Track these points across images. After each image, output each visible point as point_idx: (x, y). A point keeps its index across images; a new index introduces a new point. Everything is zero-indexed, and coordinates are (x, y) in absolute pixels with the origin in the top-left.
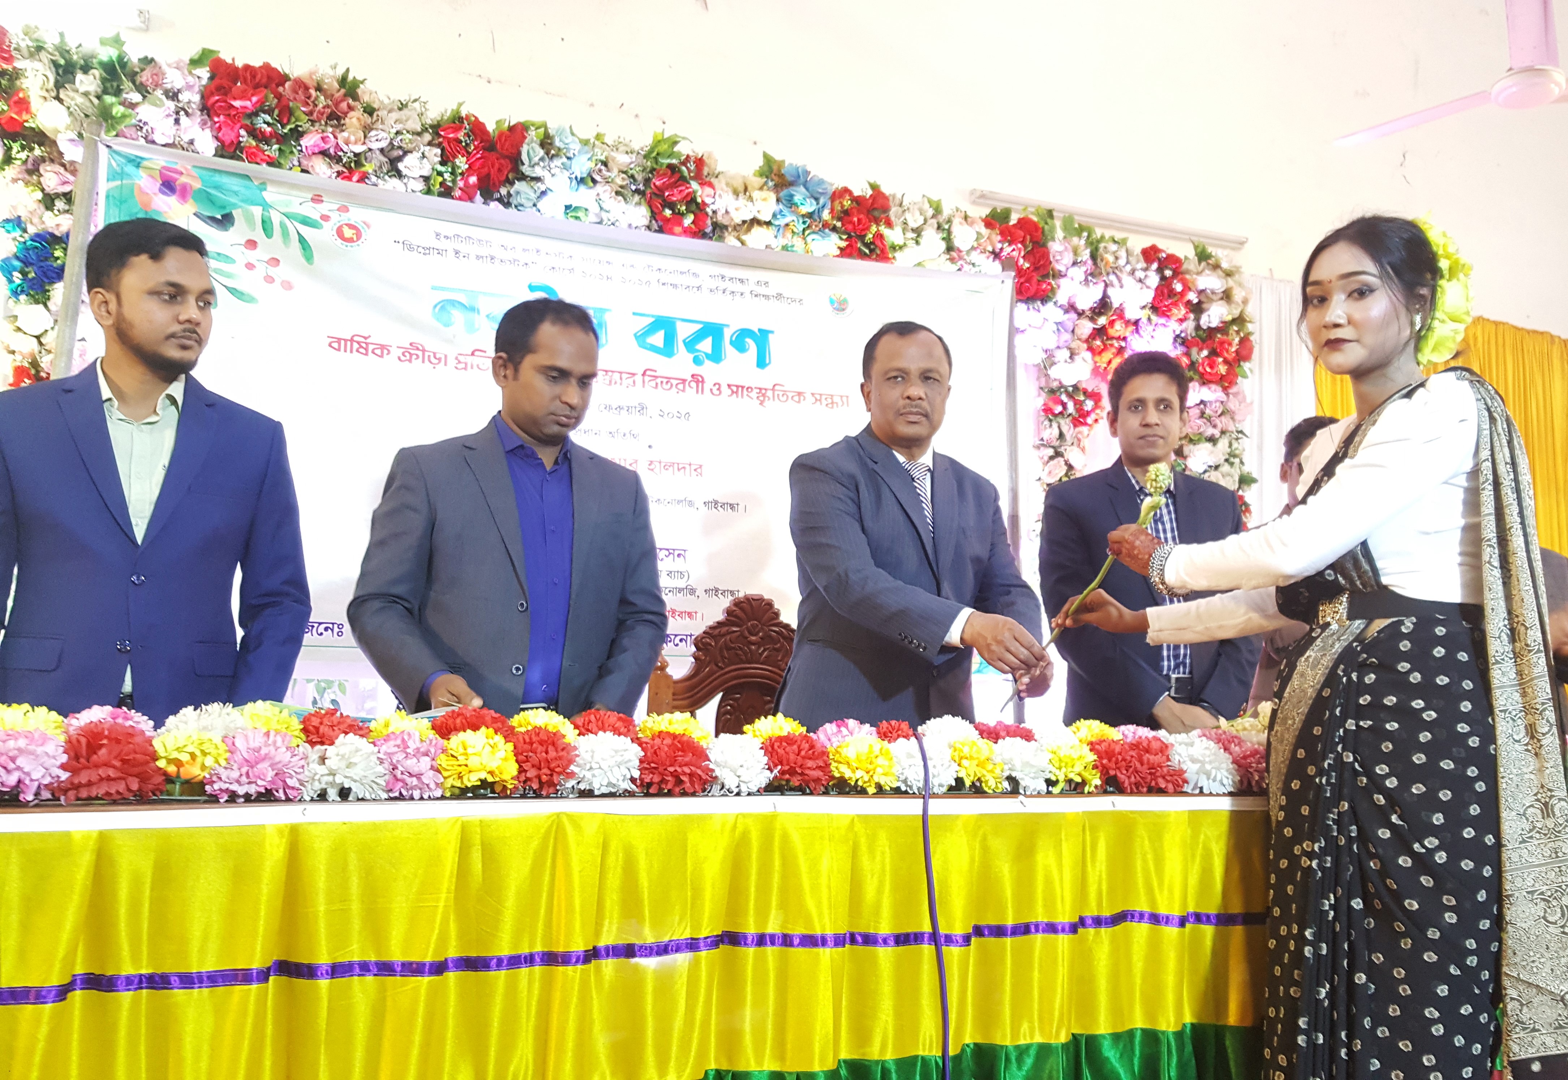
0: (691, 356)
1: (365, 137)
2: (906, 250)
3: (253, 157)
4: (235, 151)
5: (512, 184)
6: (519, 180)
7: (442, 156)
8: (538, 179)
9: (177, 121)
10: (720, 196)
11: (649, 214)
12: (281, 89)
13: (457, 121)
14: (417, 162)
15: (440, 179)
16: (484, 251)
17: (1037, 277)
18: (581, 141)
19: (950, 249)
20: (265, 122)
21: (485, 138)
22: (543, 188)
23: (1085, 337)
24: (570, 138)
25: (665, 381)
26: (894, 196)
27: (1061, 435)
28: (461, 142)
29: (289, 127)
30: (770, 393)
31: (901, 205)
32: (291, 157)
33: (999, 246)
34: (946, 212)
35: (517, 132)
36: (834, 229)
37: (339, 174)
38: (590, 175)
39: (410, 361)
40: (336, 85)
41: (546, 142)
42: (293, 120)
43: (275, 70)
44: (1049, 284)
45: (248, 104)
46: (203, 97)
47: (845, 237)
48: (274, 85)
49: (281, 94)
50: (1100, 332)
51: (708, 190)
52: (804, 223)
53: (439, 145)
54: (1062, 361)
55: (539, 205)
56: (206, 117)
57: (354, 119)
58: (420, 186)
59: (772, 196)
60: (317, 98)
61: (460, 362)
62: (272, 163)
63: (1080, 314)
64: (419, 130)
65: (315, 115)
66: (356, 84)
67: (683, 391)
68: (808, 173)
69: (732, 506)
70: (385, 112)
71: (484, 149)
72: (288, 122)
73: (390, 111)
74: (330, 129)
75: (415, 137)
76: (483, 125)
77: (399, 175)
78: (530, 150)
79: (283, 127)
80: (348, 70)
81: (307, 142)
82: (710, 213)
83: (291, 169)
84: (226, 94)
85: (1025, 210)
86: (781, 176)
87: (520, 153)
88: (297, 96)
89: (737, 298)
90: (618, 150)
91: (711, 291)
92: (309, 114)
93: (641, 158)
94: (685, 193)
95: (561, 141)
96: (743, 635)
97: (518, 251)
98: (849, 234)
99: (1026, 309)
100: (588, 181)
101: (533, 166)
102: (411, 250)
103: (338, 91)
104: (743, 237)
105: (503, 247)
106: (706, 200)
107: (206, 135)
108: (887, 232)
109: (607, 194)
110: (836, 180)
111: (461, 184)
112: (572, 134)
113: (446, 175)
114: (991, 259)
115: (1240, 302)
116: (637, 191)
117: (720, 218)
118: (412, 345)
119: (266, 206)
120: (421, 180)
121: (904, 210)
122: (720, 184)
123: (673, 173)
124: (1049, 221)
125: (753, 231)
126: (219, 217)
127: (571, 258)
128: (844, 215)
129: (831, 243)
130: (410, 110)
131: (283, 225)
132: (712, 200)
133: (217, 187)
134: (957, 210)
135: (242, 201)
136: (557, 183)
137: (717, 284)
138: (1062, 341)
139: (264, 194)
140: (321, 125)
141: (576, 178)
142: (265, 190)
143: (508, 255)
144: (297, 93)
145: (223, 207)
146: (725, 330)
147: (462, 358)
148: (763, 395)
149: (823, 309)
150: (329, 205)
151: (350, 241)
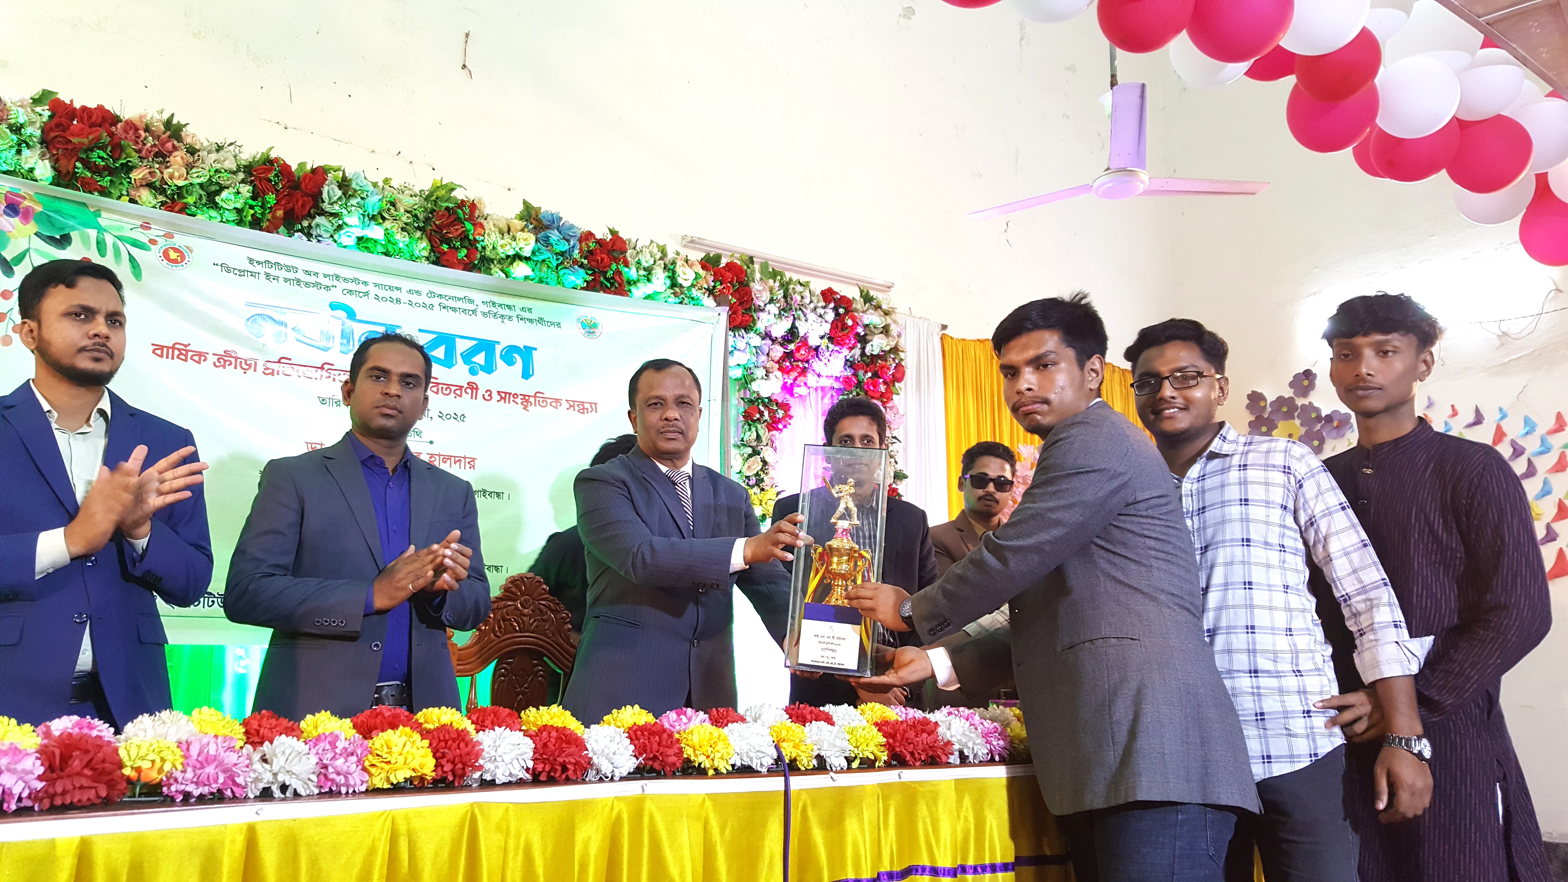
0: (468, 367)
1: (188, 173)
2: (639, 285)
3: (89, 187)
4: (70, 180)
5: (313, 218)
6: (319, 215)
7: (253, 192)
8: (335, 215)
9: (19, 152)
10: (489, 235)
11: (429, 247)
12: (113, 129)
13: (269, 163)
14: (232, 197)
15: (252, 212)
16: (291, 275)
17: (741, 310)
18: (372, 183)
19: (674, 284)
20: (99, 157)
21: (291, 177)
22: (340, 222)
23: (777, 359)
24: (365, 182)
25: (443, 386)
26: (630, 241)
27: (758, 437)
28: (271, 181)
29: (120, 162)
30: (532, 400)
31: (635, 248)
32: (121, 187)
33: (713, 284)
34: (671, 255)
35: (319, 174)
36: (582, 266)
37: (163, 204)
38: (380, 213)
39: (224, 367)
40: (162, 128)
41: (344, 184)
42: (124, 156)
43: (109, 111)
44: (752, 316)
45: (86, 141)
46: (43, 132)
47: (590, 272)
48: (107, 125)
49: (113, 133)
50: (788, 355)
51: (479, 230)
52: (557, 259)
53: (251, 182)
54: (760, 377)
55: (336, 237)
56: (44, 150)
57: (178, 158)
58: (232, 216)
59: (532, 238)
60: (145, 138)
61: (267, 369)
62: (104, 192)
63: (774, 341)
64: (235, 169)
65: (144, 152)
66: (180, 127)
67: (460, 395)
68: (561, 219)
69: (498, 495)
70: (206, 153)
71: (289, 187)
72: (119, 158)
73: (209, 152)
74: (157, 166)
75: (231, 175)
76: (289, 166)
77: (216, 206)
78: (330, 191)
79: (114, 162)
80: (173, 115)
81: (137, 175)
82: (480, 248)
83: (119, 198)
84: (64, 131)
85: (732, 256)
86: (538, 220)
87: (321, 193)
88: (128, 136)
89: (506, 321)
90: (403, 192)
91: (484, 314)
92: (139, 151)
93: (422, 199)
94: (460, 232)
95: (357, 184)
96: (517, 608)
97: (321, 276)
98: (593, 270)
99: (735, 336)
100: (378, 218)
101: (332, 204)
102: (228, 271)
103: (164, 133)
104: (507, 269)
105: (307, 273)
106: (477, 238)
107: (45, 165)
108: (624, 270)
109: (394, 230)
110: (583, 225)
111: (269, 217)
112: (365, 178)
113: (257, 209)
114: (706, 295)
115: (895, 335)
116: (419, 228)
117: (488, 253)
118: (225, 352)
119: (100, 230)
120: (235, 211)
121: (638, 253)
122: (489, 225)
123: (450, 215)
124: (750, 265)
125: (515, 264)
126: (58, 237)
127: (365, 283)
128: (589, 254)
129: (579, 277)
130: (227, 152)
131: (115, 247)
132: (482, 238)
133: (57, 212)
134: (678, 254)
135: (79, 224)
136: (352, 219)
137: (489, 309)
138: (760, 362)
139: (99, 219)
140: (149, 161)
141: (368, 215)
142: (100, 216)
143: (312, 279)
144: (128, 133)
145: (63, 229)
146: (497, 346)
147: (269, 365)
148: (526, 401)
149: (578, 331)
150: (156, 232)
151: (174, 262)
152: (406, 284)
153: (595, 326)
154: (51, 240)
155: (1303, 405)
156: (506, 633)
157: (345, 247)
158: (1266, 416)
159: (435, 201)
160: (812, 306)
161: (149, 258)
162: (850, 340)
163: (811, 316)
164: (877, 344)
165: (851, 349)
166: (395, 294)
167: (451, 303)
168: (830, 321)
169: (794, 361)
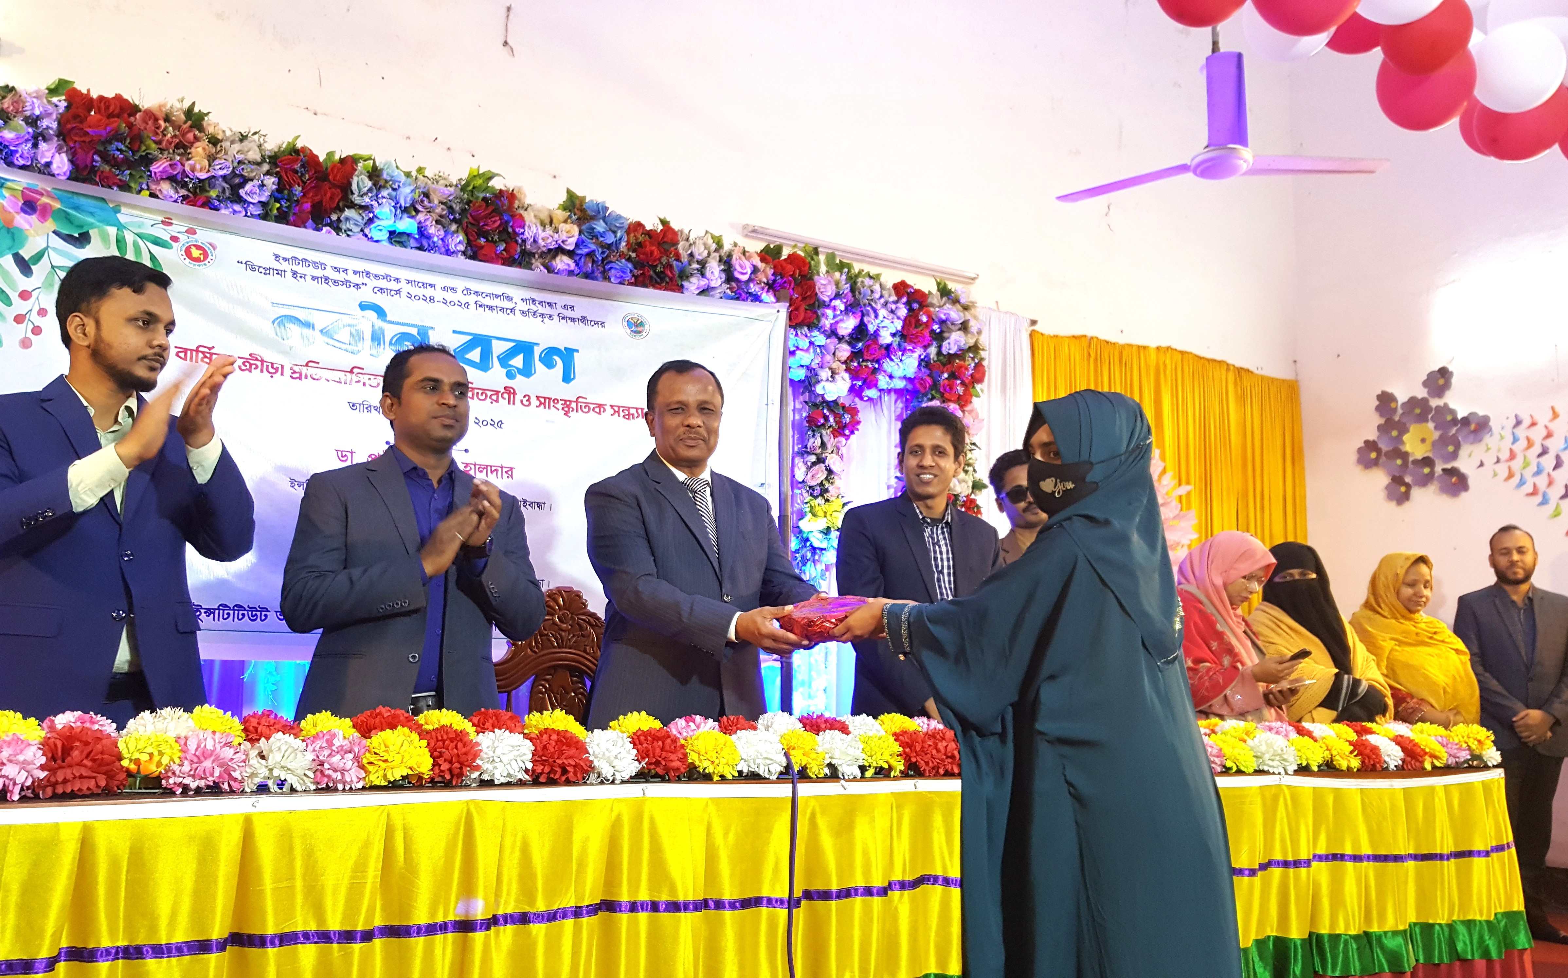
0: (505, 371)
1: (210, 166)
2: (692, 279)
3: (107, 182)
4: (89, 173)
5: (342, 211)
6: (349, 208)
7: (279, 183)
8: (366, 208)
9: (35, 145)
10: (529, 227)
11: (466, 241)
12: (132, 119)
13: (293, 153)
14: (256, 190)
15: (278, 205)
16: (319, 273)
17: (803, 307)
18: (404, 172)
19: (730, 279)
20: (118, 150)
21: (318, 169)
22: (371, 215)
23: (843, 359)
24: (396, 172)
25: (480, 392)
26: (682, 232)
27: (823, 445)
28: (297, 172)
29: (139, 154)
30: (574, 405)
31: (687, 240)
32: (140, 180)
33: (773, 278)
34: (727, 247)
35: (349, 164)
36: (629, 259)
37: (185, 198)
38: (413, 205)
39: (253, 371)
40: (183, 117)
41: (374, 174)
42: (143, 148)
43: (127, 101)
44: (816, 313)
45: (103, 132)
46: (59, 124)
47: (638, 266)
48: (126, 115)
49: (132, 124)
50: (855, 355)
51: (519, 222)
52: (603, 253)
53: (277, 173)
54: (824, 379)
55: (367, 231)
56: (61, 142)
57: (199, 150)
58: (257, 210)
59: (575, 230)
60: (166, 129)
61: (295, 373)
62: (124, 187)
63: (840, 339)
64: (259, 160)
65: (164, 143)
66: (201, 116)
67: (497, 401)
68: (607, 208)
69: (539, 505)
70: (229, 144)
71: (317, 178)
72: (138, 151)
73: (232, 142)
74: (178, 158)
75: (256, 167)
76: (317, 157)
77: (240, 200)
78: (360, 182)
79: (134, 155)
80: (194, 103)
81: (157, 167)
82: (520, 241)
83: (139, 192)
84: (81, 122)
85: (794, 246)
86: (582, 210)
87: (350, 184)
88: (148, 127)
89: (546, 320)
90: (437, 182)
91: (523, 313)
92: (158, 143)
93: (459, 191)
94: (498, 224)
95: (387, 174)
96: (554, 623)
97: (350, 272)
98: (643, 264)
99: (797, 335)
100: (410, 210)
101: (362, 196)
102: (253, 269)
103: (185, 122)
104: (549, 264)
105: (336, 269)
106: (517, 230)
107: (62, 159)
108: (676, 263)
109: (428, 223)
110: (631, 215)
111: (296, 210)
112: (397, 167)
113: (283, 202)
114: (766, 290)
115: (975, 332)
116: (455, 220)
117: (528, 247)
118: (251, 355)
119: (120, 227)
120: (259, 205)
121: (691, 245)
122: (529, 217)
123: (487, 205)
124: (815, 257)
125: (558, 259)
126: (77, 235)
127: (397, 280)
128: (638, 248)
129: (626, 272)
130: (250, 142)
131: (135, 244)
132: (522, 230)
133: (77, 208)
134: (735, 245)
135: (99, 221)
136: (384, 211)
137: (528, 307)
138: (824, 362)
139: (118, 215)
140: (169, 153)
141: (401, 207)
142: (119, 211)
143: (341, 277)
144: (147, 124)
145: (82, 227)
146: (536, 348)
147: (296, 369)
148: (567, 407)
149: (623, 331)
150: (178, 228)
151: (197, 260)
152: (440, 281)
153: (642, 324)
154: (68, 239)
155: (1437, 407)
156: (542, 649)
157: (377, 241)
158: (1397, 418)
160: (882, 301)
161: (171, 256)
162: (925, 338)
163: (882, 312)
164: (954, 343)
165: (926, 347)
166: (429, 292)
167: (488, 301)
168: (903, 318)
169: (864, 361)
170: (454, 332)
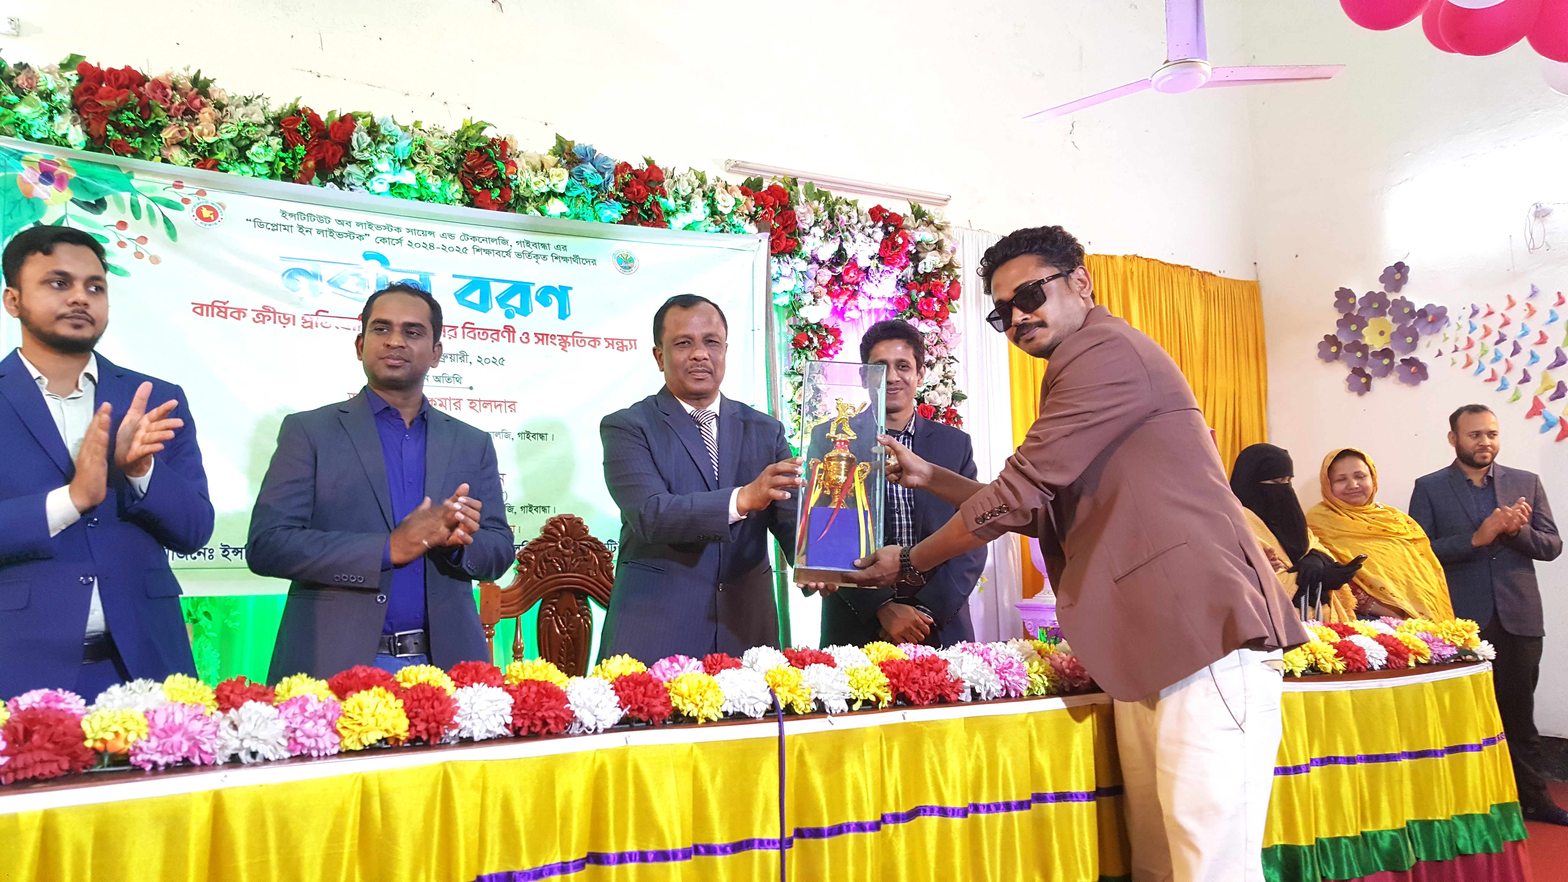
0: (504, 311)
1: (217, 129)
2: (678, 215)
3: (121, 149)
4: (102, 144)
5: (345, 166)
6: (351, 163)
7: (283, 144)
8: (366, 162)
9: (51, 119)
10: (522, 173)
11: (462, 190)
12: (141, 89)
13: (297, 113)
14: (262, 151)
15: (283, 164)
16: (324, 226)
17: (784, 235)
18: (401, 127)
19: (714, 212)
20: (129, 119)
21: (320, 127)
22: (371, 169)
23: (825, 283)
24: (393, 127)
25: (481, 331)
26: (666, 170)
28: (299, 132)
29: (150, 122)
30: (570, 340)
31: (671, 177)
32: (152, 147)
33: (754, 209)
34: (710, 182)
35: (348, 122)
36: (618, 199)
37: (195, 161)
38: (411, 157)
39: (263, 322)
40: (190, 85)
41: (373, 130)
42: (153, 115)
43: (136, 72)
44: (796, 240)
45: (113, 103)
46: (73, 97)
47: (626, 205)
48: (135, 86)
49: (141, 93)
50: (837, 279)
51: (511, 168)
52: (592, 194)
53: (281, 134)
54: (808, 303)
55: (368, 184)
56: (76, 115)
57: (206, 115)
58: (265, 170)
59: (565, 173)
60: (173, 96)
61: (306, 322)
62: (137, 154)
63: (821, 264)
64: (263, 122)
65: (172, 111)
66: (207, 83)
67: (498, 340)
68: (594, 152)
69: (542, 436)
70: (233, 108)
71: (319, 137)
72: (149, 119)
73: (237, 107)
74: (186, 124)
75: (260, 129)
76: (318, 116)
77: (247, 161)
78: (360, 138)
79: (144, 123)
80: (199, 71)
81: (166, 134)
82: (514, 188)
83: (152, 158)
84: (93, 94)
85: (773, 178)
86: (572, 155)
87: (350, 140)
88: (156, 95)
89: (540, 260)
90: (433, 135)
91: (518, 255)
92: (167, 110)
93: (454, 142)
94: (492, 172)
95: (385, 129)
96: (558, 549)
97: (353, 224)
98: (630, 203)
99: (779, 262)
100: (409, 162)
101: (362, 152)
102: (261, 226)
103: (192, 90)
104: (542, 207)
105: (340, 222)
106: (510, 176)
107: (77, 131)
108: (662, 201)
109: (426, 174)
110: (618, 156)
111: (301, 168)
112: (395, 123)
113: (288, 161)
114: (748, 221)
115: (949, 251)
116: (451, 170)
117: (522, 192)
118: (263, 307)
119: (134, 192)
120: (266, 165)
121: (675, 182)
122: (521, 163)
123: (481, 155)
124: (794, 187)
125: (550, 201)
126: (93, 202)
127: (398, 230)
128: (626, 187)
129: (615, 211)
130: (254, 105)
131: (149, 208)
132: (515, 176)
133: (90, 176)
134: (718, 180)
135: (113, 188)
136: (383, 165)
137: (523, 249)
138: (807, 287)
139: (132, 181)
140: (178, 120)
141: (399, 160)
142: (133, 178)
143: (345, 229)
144: (156, 93)
145: (97, 194)
146: (532, 288)
147: (307, 318)
148: (564, 341)
149: (613, 268)
150: (188, 190)
151: (208, 220)
152: (439, 228)
153: (631, 260)
154: (87, 206)
155: (1394, 301)
156: (549, 574)
157: (379, 194)
158: (1355, 313)
159: (466, 142)
160: (860, 225)
161: (183, 218)
162: (901, 259)
163: (859, 237)
164: (930, 262)
165: (902, 268)
166: (429, 239)
167: (484, 245)
168: (880, 241)
169: (844, 284)
170: (454, 276)
